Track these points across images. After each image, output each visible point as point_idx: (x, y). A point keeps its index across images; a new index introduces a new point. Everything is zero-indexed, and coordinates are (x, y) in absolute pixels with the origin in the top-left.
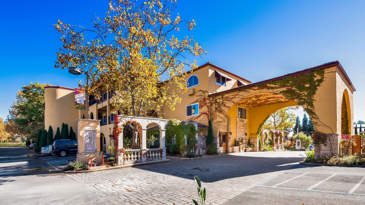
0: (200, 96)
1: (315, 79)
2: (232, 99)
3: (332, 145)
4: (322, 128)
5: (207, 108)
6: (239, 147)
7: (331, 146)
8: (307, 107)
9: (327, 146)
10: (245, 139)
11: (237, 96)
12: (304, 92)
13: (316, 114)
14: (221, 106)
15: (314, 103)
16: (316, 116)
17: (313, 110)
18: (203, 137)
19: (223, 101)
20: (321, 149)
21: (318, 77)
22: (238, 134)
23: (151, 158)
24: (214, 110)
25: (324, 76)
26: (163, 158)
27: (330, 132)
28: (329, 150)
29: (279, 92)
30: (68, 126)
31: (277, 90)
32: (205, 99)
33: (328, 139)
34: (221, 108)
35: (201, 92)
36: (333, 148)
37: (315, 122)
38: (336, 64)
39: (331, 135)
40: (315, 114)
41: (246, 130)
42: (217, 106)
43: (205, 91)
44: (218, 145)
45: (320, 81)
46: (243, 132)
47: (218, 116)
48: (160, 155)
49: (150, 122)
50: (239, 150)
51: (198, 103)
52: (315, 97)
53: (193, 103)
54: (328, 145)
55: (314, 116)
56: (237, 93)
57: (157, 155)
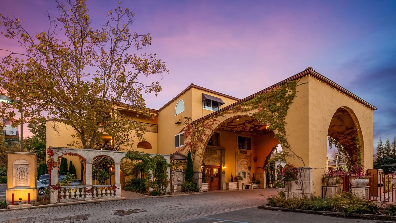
0: (185, 124)
1: (287, 95)
2: (211, 126)
3: (303, 182)
4: (293, 159)
5: (191, 138)
6: (237, 183)
7: (301, 184)
8: (279, 132)
9: (298, 183)
10: (248, 174)
11: (215, 123)
12: (275, 113)
13: (288, 141)
14: (202, 135)
15: (286, 127)
16: (288, 144)
17: (284, 136)
18: (182, 172)
19: (204, 128)
20: (292, 187)
21: (290, 93)
22: (238, 168)
23: (100, 196)
24: (197, 139)
25: (296, 90)
26: (116, 196)
27: (302, 166)
28: (299, 189)
29: (252, 114)
30: (67, 160)
31: (250, 112)
32: (189, 128)
33: (299, 174)
34: (202, 137)
35: (186, 119)
36: (304, 186)
37: (286, 152)
38: (308, 72)
39: (302, 169)
40: (286, 142)
41: (250, 163)
42: (198, 134)
43: (189, 118)
44: (200, 181)
45: (292, 97)
46: (245, 165)
47: (199, 147)
48: (112, 192)
49: (98, 154)
50: (237, 186)
51: (183, 133)
52: (287, 119)
53: (180, 132)
54: (299, 181)
55: (286, 144)
56: (215, 119)
57: (108, 192)
